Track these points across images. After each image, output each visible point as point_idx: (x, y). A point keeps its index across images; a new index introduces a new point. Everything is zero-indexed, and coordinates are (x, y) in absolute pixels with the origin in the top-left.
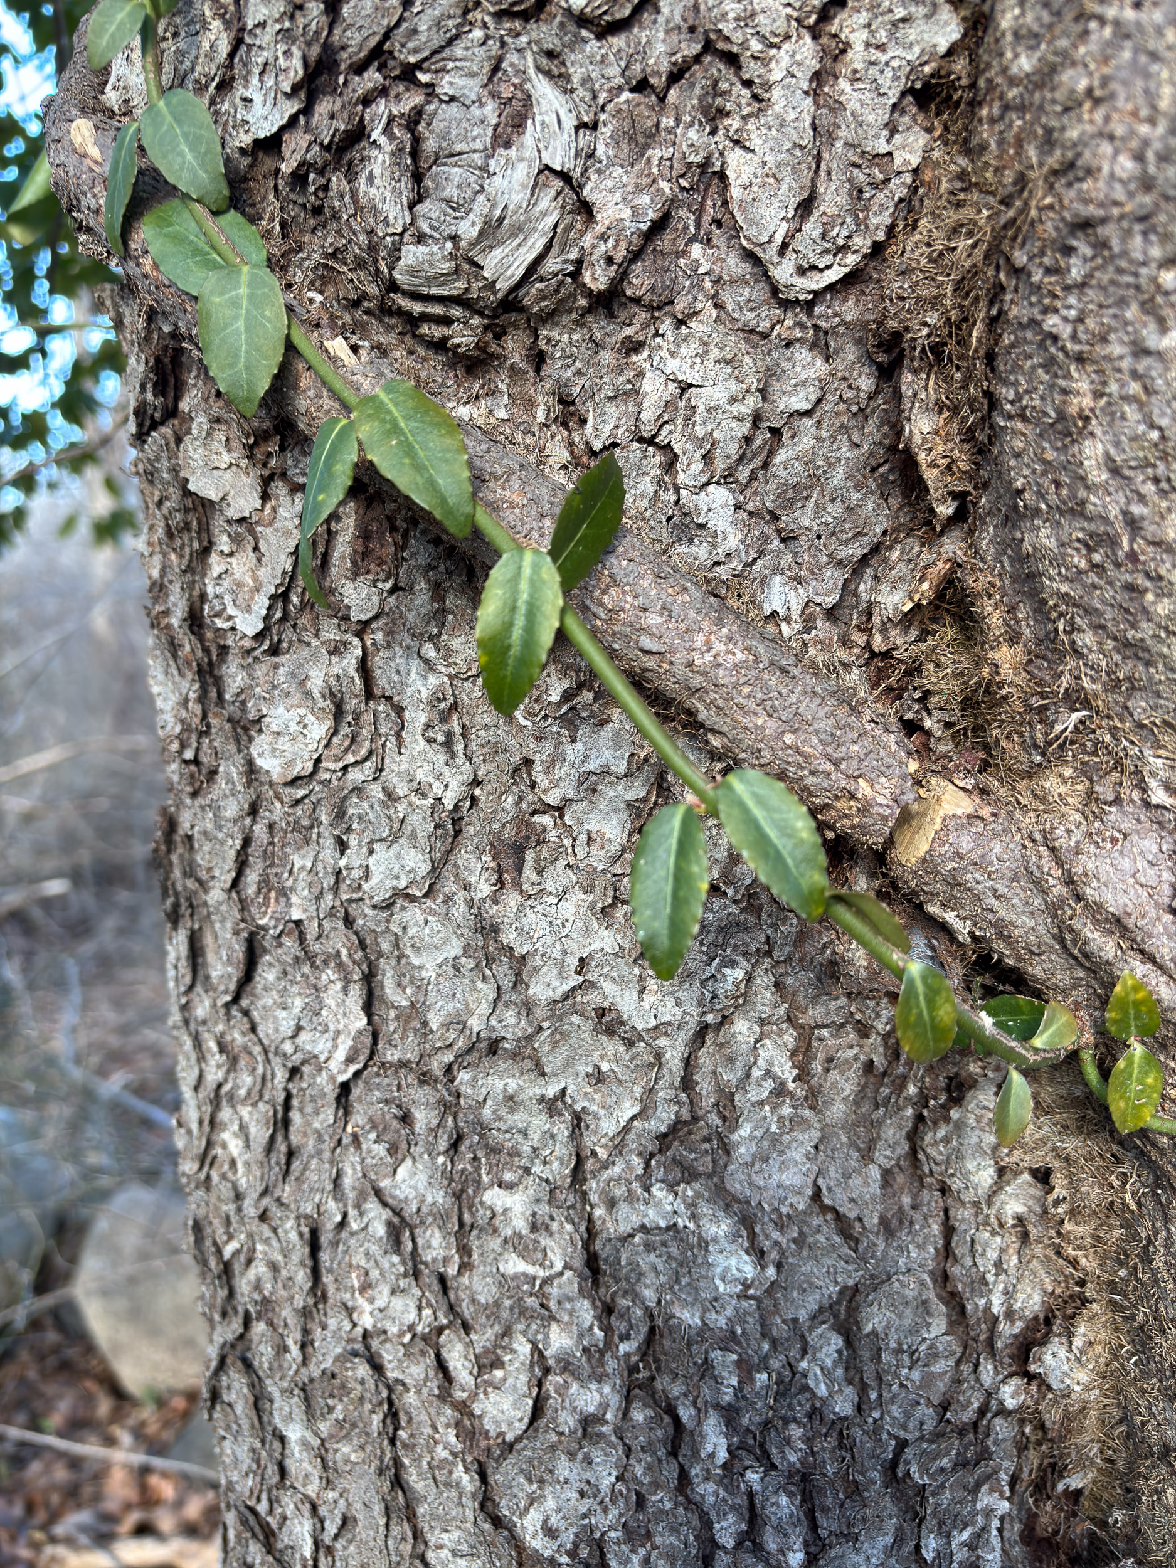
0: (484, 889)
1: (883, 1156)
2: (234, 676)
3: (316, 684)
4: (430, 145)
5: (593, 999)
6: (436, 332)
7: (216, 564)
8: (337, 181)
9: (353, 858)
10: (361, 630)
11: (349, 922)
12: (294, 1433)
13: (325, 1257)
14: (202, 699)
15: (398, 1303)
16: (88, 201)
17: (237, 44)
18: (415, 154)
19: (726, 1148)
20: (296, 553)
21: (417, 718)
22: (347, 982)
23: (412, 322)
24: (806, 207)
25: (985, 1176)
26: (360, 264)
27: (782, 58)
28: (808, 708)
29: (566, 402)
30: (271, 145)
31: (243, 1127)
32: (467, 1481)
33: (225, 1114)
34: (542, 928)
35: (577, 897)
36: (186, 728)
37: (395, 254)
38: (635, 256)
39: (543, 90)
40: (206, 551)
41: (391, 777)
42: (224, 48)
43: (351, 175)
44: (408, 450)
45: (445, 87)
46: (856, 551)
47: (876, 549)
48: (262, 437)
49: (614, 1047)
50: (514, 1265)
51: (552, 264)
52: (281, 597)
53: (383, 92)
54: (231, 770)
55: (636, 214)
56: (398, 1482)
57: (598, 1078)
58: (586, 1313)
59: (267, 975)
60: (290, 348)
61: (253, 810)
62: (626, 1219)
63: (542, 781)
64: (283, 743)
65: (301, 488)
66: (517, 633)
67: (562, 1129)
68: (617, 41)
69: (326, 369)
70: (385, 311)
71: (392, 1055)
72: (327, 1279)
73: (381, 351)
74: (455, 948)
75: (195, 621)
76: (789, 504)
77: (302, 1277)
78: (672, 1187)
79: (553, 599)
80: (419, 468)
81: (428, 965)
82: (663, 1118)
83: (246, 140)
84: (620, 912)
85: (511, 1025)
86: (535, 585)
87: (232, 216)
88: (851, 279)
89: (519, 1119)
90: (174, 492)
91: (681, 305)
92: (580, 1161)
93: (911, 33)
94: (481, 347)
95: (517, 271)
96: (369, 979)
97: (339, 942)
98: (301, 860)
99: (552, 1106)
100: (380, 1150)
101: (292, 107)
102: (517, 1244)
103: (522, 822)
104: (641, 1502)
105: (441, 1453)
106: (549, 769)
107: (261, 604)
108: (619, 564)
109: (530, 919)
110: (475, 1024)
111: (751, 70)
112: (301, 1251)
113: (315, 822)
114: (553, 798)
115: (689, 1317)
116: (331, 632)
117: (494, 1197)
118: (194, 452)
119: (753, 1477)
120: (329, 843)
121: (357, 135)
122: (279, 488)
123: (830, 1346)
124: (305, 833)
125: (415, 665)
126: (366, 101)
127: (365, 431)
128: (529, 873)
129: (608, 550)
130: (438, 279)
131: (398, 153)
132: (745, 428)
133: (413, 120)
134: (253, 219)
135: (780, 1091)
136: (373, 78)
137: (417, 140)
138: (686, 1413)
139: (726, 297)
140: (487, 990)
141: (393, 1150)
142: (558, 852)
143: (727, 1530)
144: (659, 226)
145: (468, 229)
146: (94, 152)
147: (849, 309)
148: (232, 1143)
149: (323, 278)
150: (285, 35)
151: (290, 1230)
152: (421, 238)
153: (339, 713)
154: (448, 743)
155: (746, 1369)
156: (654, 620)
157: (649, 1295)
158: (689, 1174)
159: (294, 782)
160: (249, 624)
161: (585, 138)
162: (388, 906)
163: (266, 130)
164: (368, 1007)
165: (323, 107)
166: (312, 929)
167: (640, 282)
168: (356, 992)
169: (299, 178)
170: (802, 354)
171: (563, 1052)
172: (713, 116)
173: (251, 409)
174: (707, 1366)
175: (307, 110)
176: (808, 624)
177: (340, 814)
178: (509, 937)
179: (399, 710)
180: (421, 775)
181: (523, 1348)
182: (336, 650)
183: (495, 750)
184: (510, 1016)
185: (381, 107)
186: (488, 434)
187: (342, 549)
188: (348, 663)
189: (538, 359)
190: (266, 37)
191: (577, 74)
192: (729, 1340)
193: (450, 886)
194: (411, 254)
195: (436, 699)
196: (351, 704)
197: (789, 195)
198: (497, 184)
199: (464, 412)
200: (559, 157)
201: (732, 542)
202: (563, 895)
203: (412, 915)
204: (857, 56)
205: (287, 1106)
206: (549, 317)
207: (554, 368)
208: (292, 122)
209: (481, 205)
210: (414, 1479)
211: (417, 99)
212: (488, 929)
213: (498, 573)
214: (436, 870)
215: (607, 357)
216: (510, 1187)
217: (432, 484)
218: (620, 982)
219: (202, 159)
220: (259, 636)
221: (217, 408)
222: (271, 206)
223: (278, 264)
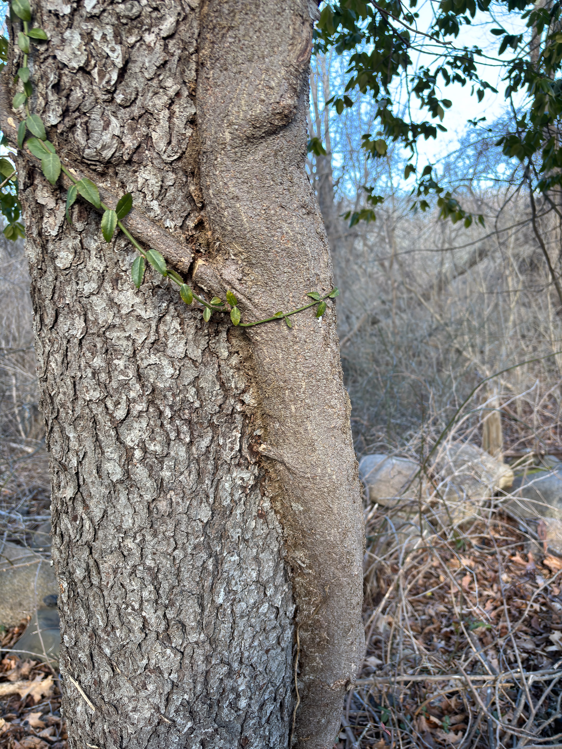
0: (110, 291)
1: (202, 347)
2: (50, 247)
3: (70, 245)
4: (90, 128)
5: (135, 313)
6: (94, 167)
7: (45, 220)
8: (70, 135)
9: (80, 286)
10: (80, 233)
11: (80, 302)
12: (71, 435)
13: (77, 387)
14: (42, 253)
15: (95, 393)
16: (13, 136)
17: (47, 103)
18: (87, 130)
19: (166, 345)
20: (65, 216)
21: (93, 253)
22: (80, 316)
23: (88, 165)
24: (169, 143)
25: (226, 354)
26: (76, 152)
27: (162, 113)
28: (171, 243)
29: (123, 183)
30: (56, 126)
31: (56, 360)
32: (113, 433)
33: (51, 358)
34: (123, 298)
35: (131, 291)
36: (38, 260)
37: (83, 152)
38: (134, 153)
39: (113, 119)
40: (42, 217)
41: (88, 267)
42: (43, 104)
43: (73, 134)
44: (87, 192)
45: (93, 117)
46: (185, 214)
47: (189, 214)
48: (56, 190)
49: (140, 324)
50: (121, 377)
51: (117, 154)
52: (61, 227)
53: (79, 117)
54: (50, 269)
55: (133, 144)
56: (97, 440)
57: (137, 331)
58: (138, 386)
59: (61, 319)
60: (62, 171)
61: (56, 279)
62: (145, 363)
63: (121, 265)
64: (63, 260)
65: (65, 201)
66: (109, 226)
67: (130, 343)
68: (128, 109)
69: (70, 175)
70: (82, 162)
71: (91, 332)
72: (78, 393)
73: (82, 171)
74: (104, 305)
75: (40, 234)
76: (170, 204)
77: (72, 392)
78: (155, 355)
79: (116, 219)
80: (89, 195)
81: (98, 309)
82: (152, 339)
83: (49, 125)
84: (140, 294)
85: (117, 321)
86: (112, 216)
87: (47, 142)
88: (179, 158)
89: (120, 342)
90: (34, 203)
91: (144, 163)
92: (135, 351)
93: (188, 110)
94: (104, 171)
95: (110, 155)
96: (85, 315)
97: (78, 307)
98: (68, 289)
99: (128, 338)
100: (89, 354)
101: (60, 119)
102: (122, 372)
103: (117, 274)
104: (153, 432)
105: (107, 428)
106: (123, 262)
107: (57, 228)
108: (132, 215)
109: (121, 296)
110: (109, 321)
111: (156, 116)
112: (71, 386)
113: (71, 279)
114: (124, 269)
115: (161, 385)
116: (73, 234)
117: (116, 362)
118: (39, 193)
119: (178, 422)
120: (74, 284)
121: (74, 125)
122: (60, 202)
123: (192, 390)
124: (69, 282)
125: (92, 241)
126: (76, 119)
127: (79, 188)
128: (120, 286)
129: (130, 212)
130: (92, 156)
131: (83, 130)
132: (159, 189)
133: (86, 123)
134: (51, 142)
135: (177, 331)
136: (77, 114)
137: (87, 127)
138: (161, 408)
139: (154, 162)
140: (112, 314)
141: (92, 354)
142: (126, 281)
143: (173, 435)
144: (139, 147)
145: (99, 147)
146: (14, 125)
147: (180, 164)
148: (53, 365)
149: (68, 155)
150: (58, 104)
151: (69, 382)
152: (89, 148)
153: (76, 253)
154: (100, 258)
155: (174, 395)
156: (140, 226)
157: (152, 380)
158: (159, 351)
159: (65, 269)
160: (54, 233)
161: (122, 129)
162: (88, 297)
163: (54, 123)
164: (85, 321)
165: (67, 119)
166: (71, 305)
167: (135, 158)
168: (82, 318)
169: (62, 134)
170: (170, 173)
171: (129, 326)
172: (148, 125)
173: (54, 183)
174: (165, 396)
175: (63, 120)
176: (176, 230)
177: (77, 276)
178: (116, 300)
179: (89, 251)
180: (95, 266)
181: (125, 398)
182: (75, 238)
183: (111, 259)
184: (117, 320)
185: (79, 120)
186: (106, 190)
187: (75, 215)
188: (77, 241)
189: (116, 174)
190: (53, 103)
191: (119, 116)
192: (170, 389)
193: (103, 291)
194: (87, 151)
195: (97, 248)
196: (79, 250)
197: (165, 141)
198: (104, 137)
199: (101, 185)
200: (117, 133)
201: (159, 212)
202: (127, 290)
203: (94, 298)
204: (177, 114)
205: (67, 351)
206: (117, 165)
207: (120, 176)
208: (60, 122)
209: (101, 142)
210: (101, 437)
211: (87, 119)
212: (111, 300)
213: (105, 214)
214: (99, 287)
215: (130, 173)
216: (120, 359)
217: (92, 198)
218: (141, 309)
219: (40, 130)
220: (56, 236)
221: (44, 183)
222: (55, 139)
223: (58, 152)
